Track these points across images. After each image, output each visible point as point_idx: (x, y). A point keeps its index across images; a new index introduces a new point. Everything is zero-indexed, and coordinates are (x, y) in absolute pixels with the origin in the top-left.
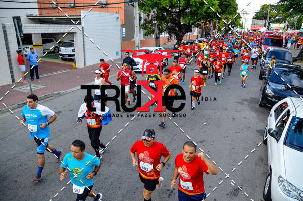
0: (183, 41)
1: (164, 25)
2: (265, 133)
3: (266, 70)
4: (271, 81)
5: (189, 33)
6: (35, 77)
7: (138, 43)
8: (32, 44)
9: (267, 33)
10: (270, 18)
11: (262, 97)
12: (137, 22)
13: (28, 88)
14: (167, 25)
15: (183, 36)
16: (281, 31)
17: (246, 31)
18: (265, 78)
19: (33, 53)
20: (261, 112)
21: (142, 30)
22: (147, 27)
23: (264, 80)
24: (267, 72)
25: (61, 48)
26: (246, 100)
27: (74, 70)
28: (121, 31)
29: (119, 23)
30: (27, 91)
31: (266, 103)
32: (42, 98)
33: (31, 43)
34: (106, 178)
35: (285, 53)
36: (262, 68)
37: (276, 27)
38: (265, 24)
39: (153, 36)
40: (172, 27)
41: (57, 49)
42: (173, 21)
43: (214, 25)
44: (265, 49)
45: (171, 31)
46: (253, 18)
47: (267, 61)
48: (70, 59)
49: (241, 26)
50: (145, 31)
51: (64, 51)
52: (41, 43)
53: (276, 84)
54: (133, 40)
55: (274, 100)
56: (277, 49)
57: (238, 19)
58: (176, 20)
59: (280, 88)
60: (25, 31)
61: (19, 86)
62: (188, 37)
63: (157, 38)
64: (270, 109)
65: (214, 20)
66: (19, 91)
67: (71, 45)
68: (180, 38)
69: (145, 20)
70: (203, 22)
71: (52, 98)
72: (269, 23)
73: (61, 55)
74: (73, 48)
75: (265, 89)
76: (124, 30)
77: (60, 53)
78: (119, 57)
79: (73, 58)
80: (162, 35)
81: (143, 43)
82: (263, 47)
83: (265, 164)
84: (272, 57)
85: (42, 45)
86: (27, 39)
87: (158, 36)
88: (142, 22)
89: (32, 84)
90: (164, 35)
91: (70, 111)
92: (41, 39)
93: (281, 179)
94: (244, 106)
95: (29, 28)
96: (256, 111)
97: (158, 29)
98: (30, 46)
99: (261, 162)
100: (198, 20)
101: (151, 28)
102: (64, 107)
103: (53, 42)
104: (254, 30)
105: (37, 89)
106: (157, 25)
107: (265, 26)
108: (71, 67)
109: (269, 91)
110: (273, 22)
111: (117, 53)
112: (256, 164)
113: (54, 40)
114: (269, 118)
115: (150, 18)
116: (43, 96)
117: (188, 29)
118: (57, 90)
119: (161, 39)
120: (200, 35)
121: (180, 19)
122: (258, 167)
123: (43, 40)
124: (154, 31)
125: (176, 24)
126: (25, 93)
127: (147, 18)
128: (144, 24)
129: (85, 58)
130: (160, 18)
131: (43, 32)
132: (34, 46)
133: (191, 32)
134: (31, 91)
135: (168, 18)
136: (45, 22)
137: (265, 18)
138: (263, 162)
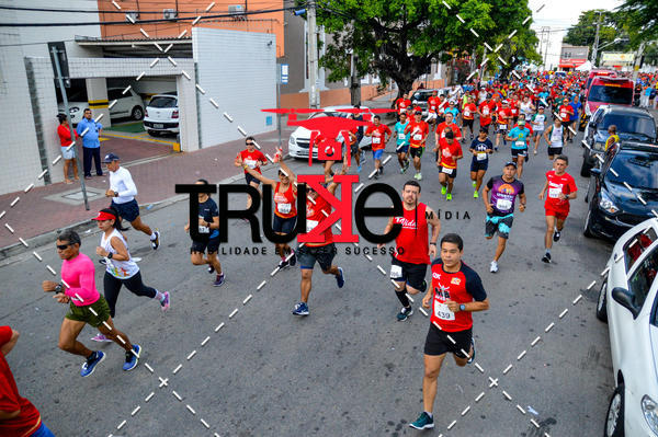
0: (411, 93)
1: (371, 58)
2: (602, 297)
4: (612, 182)
5: (424, 76)
6: (93, 172)
7: (314, 98)
8: (86, 100)
9: (596, 74)
10: (600, 42)
11: (591, 216)
12: (313, 54)
13: (80, 195)
14: (377, 57)
15: (411, 83)
16: (625, 69)
17: (547, 69)
18: (597, 174)
19: (89, 119)
20: (589, 249)
21: (322, 68)
22: (333, 62)
23: (593, 178)
24: (600, 161)
25: (148, 108)
27: (177, 157)
28: (279, 71)
29: (274, 54)
30: (76, 203)
31: (600, 229)
33: (84, 99)
34: (254, 396)
35: (636, 118)
37: (614, 59)
38: (590, 54)
39: (346, 82)
40: (388, 61)
41: (139, 111)
42: (390, 49)
43: (479, 57)
44: (593, 109)
45: (386, 71)
46: (564, 42)
47: (600, 136)
48: (168, 132)
49: (538, 60)
50: (330, 72)
51: (155, 115)
52: (105, 98)
53: (621, 188)
54: (302, 91)
55: (617, 222)
56: (620, 108)
57: (531, 45)
58: (397, 47)
59: (633, 197)
60: (74, 74)
61: (59, 192)
63: (355, 86)
64: (612, 243)
65: (479, 47)
66: (58, 203)
67: (169, 102)
68: (405, 87)
69: (330, 47)
70: (454, 52)
72: (599, 52)
73: (147, 124)
74: (174, 109)
75: (597, 197)
76: (285, 69)
77: (146, 119)
78: (274, 127)
79: (174, 130)
80: (365, 81)
81: (325, 97)
82: (587, 106)
83: (605, 367)
84: (610, 128)
85: (106, 104)
86: (76, 91)
87: (356, 81)
88: (323, 52)
89: (87, 188)
90: (371, 80)
91: (170, 246)
92: (105, 90)
93: (648, 402)
95: (85, 68)
96: (577, 247)
97: (359, 67)
98: (82, 106)
99: (594, 363)
100: (444, 48)
101: (341, 65)
103: (131, 95)
104: (566, 69)
105: (97, 197)
106: (356, 59)
107: (590, 59)
108: (171, 150)
109: (607, 203)
110: (608, 50)
111: (269, 120)
112: (584, 366)
113: (132, 92)
114: (610, 264)
115: (341, 44)
117: (423, 66)
119: (362, 89)
120: (447, 79)
121: (404, 44)
122: (588, 372)
123: (109, 92)
124: (348, 72)
125: (396, 56)
126: (72, 207)
127: (334, 43)
128: (327, 57)
129: (199, 132)
130: (362, 43)
131: (110, 75)
132: (90, 105)
133: (429, 73)
134: (86, 201)
135: (379, 43)
136: (114, 52)
137: (590, 41)
138: (600, 361)
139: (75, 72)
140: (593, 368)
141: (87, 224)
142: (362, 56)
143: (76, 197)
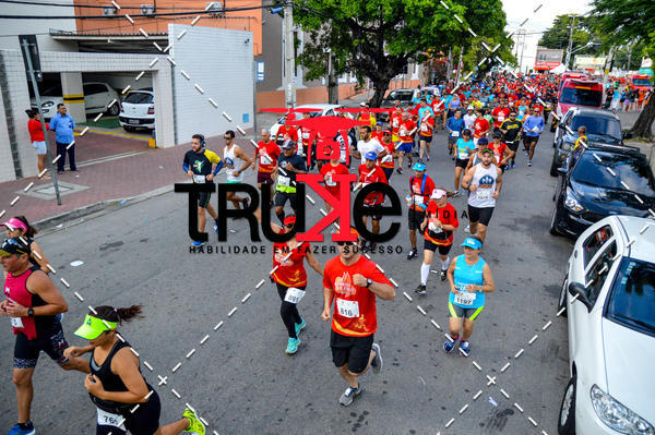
0: (387, 92)
1: (348, 58)
2: (563, 292)
3: (566, 156)
4: (577, 181)
5: (401, 76)
6: (67, 167)
7: (290, 95)
8: (61, 95)
9: (568, 77)
10: (574, 46)
11: (557, 214)
12: (288, 51)
13: (52, 190)
14: (354, 57)
15: (388, 82)
16: (597, 73)
17: (523, 71)
18: (564, 174)
19: (64, 115)
20: (555, 246)
21: (299, 67)
22: (310, 61)
23: (560, 177)
24: (567, 161)
25: (123, 104)
26: (523, 221)
27: (151, 153)
28: (255, 69)
29: (251, 52)
30: (48, 198)
31: (565, 227)
32: (81, 213)
33: (58, 92)
34: (219, 388)
35: (606, 120)
36: (557, 152)
37: (587, 63)
38: (564, 57)
39: (324, 81)
40: (364, 61)
42: (367, 48)
43: (456, 57)
44: (564, 110)
45: (362, 70)
46: (540, 45)
47: (569, 136)
48: (144, 128)
49: (513, 61)
50: (307, 70)
51: (132, 111)
52: (80, 93)
53: (586, 187)
54: (280, 89)
55: (582, 221)
56: (589, 110)
57: (507, 47)
58: (374, 47)
59: (597, 196)
60: (46, 67)
62: (399, 84)
63: (332, 85)
64: (574, 240)
65: (456, 48)
66: (31, 198)
67: (145, 98)
68: (381, 85)
69: (307, 46)
70: (430, 53)
71: (103, 212)
72: (572, 56)
73: (123, 119)
74: (149, 105)
75: (562, 198)
76: (261, 67)
77: (121, 115)
78: (250, 125)
79: (150, 126)
80: (343, 79)
81: (301, 96)
82: (559, 107)
83: (563, 360)
84: (580, 129)
85: (82, 98)
86: (50, 85)
87: (334, 80)
88: (301, 50)
89: (59, 183)
90: (348, 80)
91: (142, 241)
92: (81, 85)
93: (597, 391)
94: (518, 233)
95: (54, 61)
96: (544, 244)
97: (336, 65)
98: (57, 100)
99: (553, 356)
100: (420, 48)
101: (319, 63)
102: (130, 232)
103: (107, 91)
104: (541, 71)
105: (71, 192)
106: (333, 58)
107: (564, 62)
108: (146, 146)
109: (572, 202)
110: (582, 53)
111: (245, 117)
112: (543, 359)
113: (108, 87)
114: (571, 261)
115: (318, 43)
116: (85, 207)
117: (400, 65)
118: (113, 197)
119: (340, 88)
120: (425, 80)
121: (381, 44)
122: (546, 365)
123: (84, 87)
124: (325, 70)
125: (373, 55)
126: (43, 202)
127: (311, 41)
128: (305, 55)
129: (175, 128)
130: (339, 42)
131: (85, 69)
132: (65, 99)
133: (406, 73)
134: (58, 196)
135: (355, 43)
136: (90, 47)
137: (565, 44)
138: (559, 355)
139: (47, 66)
140: (552, 361)
141: (58, 218)
142: (339, 54)
143: (48, 192)
